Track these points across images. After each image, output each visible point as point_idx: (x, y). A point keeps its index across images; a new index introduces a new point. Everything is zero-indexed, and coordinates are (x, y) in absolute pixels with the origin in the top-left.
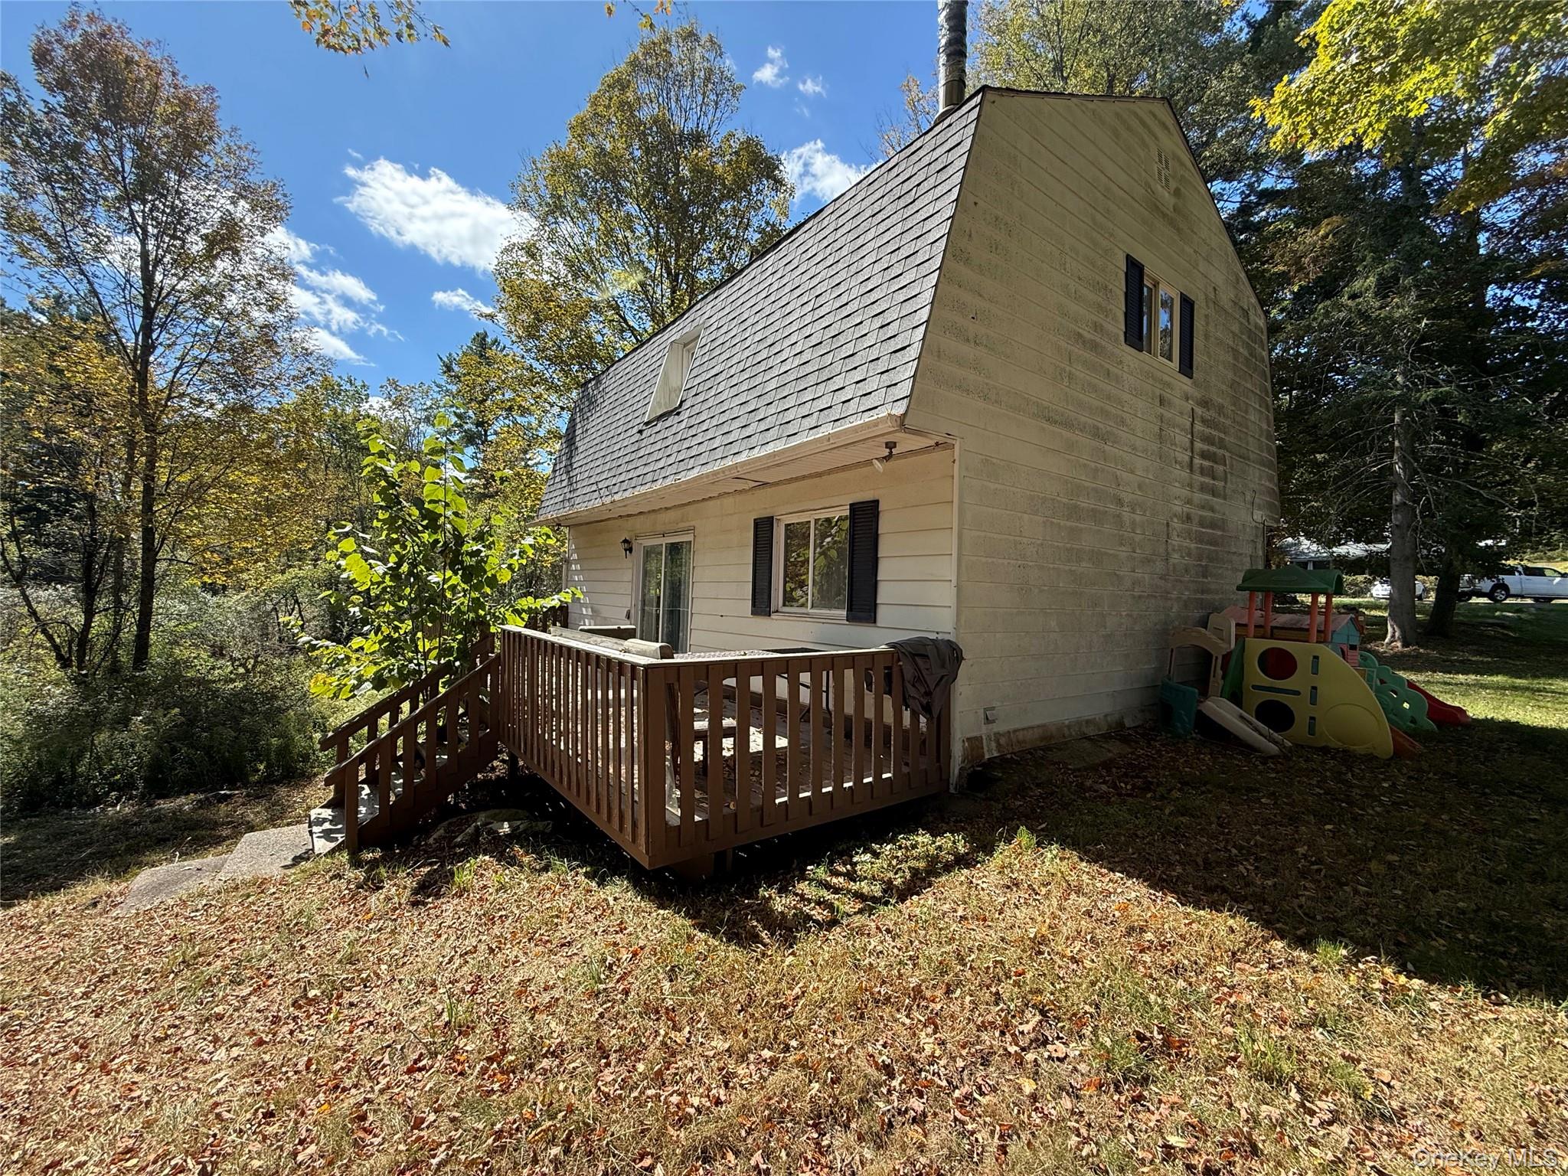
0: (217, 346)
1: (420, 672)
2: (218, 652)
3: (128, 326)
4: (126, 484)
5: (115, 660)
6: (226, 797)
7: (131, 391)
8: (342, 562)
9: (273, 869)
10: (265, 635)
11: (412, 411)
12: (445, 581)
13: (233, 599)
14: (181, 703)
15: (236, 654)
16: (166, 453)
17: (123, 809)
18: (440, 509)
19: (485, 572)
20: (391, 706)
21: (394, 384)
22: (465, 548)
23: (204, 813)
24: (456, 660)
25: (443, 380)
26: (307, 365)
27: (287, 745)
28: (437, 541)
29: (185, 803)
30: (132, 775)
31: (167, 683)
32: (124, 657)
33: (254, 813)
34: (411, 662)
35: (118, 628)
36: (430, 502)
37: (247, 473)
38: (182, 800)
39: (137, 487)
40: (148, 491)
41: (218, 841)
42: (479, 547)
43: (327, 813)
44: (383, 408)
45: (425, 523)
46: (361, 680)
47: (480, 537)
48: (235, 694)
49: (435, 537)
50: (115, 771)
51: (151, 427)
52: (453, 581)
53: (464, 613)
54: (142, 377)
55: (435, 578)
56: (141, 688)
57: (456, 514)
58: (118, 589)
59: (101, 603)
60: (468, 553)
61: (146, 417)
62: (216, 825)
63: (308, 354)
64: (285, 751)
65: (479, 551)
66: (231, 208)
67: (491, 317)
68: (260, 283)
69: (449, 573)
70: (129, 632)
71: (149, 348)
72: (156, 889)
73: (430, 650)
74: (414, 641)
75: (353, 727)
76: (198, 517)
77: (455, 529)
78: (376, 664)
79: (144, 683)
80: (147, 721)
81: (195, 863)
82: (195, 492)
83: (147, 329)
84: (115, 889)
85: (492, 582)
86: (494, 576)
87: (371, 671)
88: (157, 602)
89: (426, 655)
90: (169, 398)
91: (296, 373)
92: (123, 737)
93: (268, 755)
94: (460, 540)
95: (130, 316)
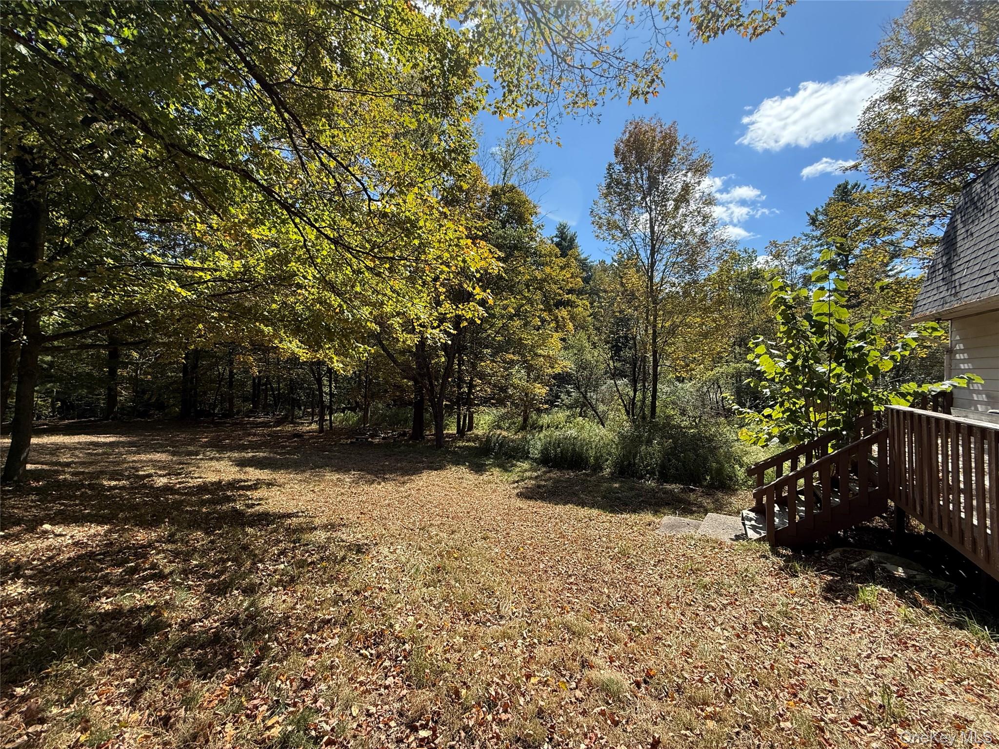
0: (679, 254)
1: (813, 436)
2: (683, 413)
3: (644, 255)
4: (646, 331)
5: (644, 414)
6: (692, 490)
7: (647, 287)
8: (757, 361)
9: (726, 538)
10: (704, 405)
11: (786, 258)
12: (831, 371)
13: (688, 385)
14: (671, 436)
15: (691, 414)
16: (661, 312)
17: (651, 483)
18: (825, 319)
19: (867, 363)
20: (792, 456)
21: (774, 244)
22: (848, 346)
23: (684, 496)
24: (843, 429)
25: (808, 230)
26: (723, 249)
27: (721, 469)
28: (823, 343)
29: (676, 487)
30: (654, 468)
31: (665, 426)
32: (647, 412)
33: (707, 502)
34: (805, 427)
35: (644, 398)
36: (817, 315)
37: (694, 317)
38: (674, 486)
39: (651, 331)
40: (654, 332)
41: (692, 513)
42: (861, 344)
43: (752, 515)
44: (767, 262)
45: (813, 330)
46: (771, 437)
47: (862, 337)
48: (694, 435)
49: (821, 339)
50: (648, 465)
51: (655, 302)
52: (838, 371)
53: (848, 395)
54: (651, 278)
55: (821, 369)
56: (655, 427)
57: (839, 321)
58: (644, 381)
59: (639, 386)
60: (850, 349)
61: (653, 296)
62: (690, 503)
63: (723, 241)
64: (720, 471)
65: (862, 347)
66: (685, 179)
67: (856, 167)
68: (699, 212)
69: (834, 365)
70: (648, 401)
71: (653, 265)
72: (672, 527)
73: (819, 421)
74: (807, 412)
75: (767, 464)
76: (674, 343)
77: (838, 332)
78: (779, 426)
79: (656, 425)
80: (658, 444)
81: (687, 520)
82: (672, 331)
83: (652, 254)
84: (657, 521)
85: (875, 370)
86: (876, 366)
87: (776, 431)
88: (659, 386)
89: (816, 424)
90: (662, 285)
91: (717, 255)
92: (650, 449)
93: (711, 472)
94: (843, 340)
95: (646, 252)
